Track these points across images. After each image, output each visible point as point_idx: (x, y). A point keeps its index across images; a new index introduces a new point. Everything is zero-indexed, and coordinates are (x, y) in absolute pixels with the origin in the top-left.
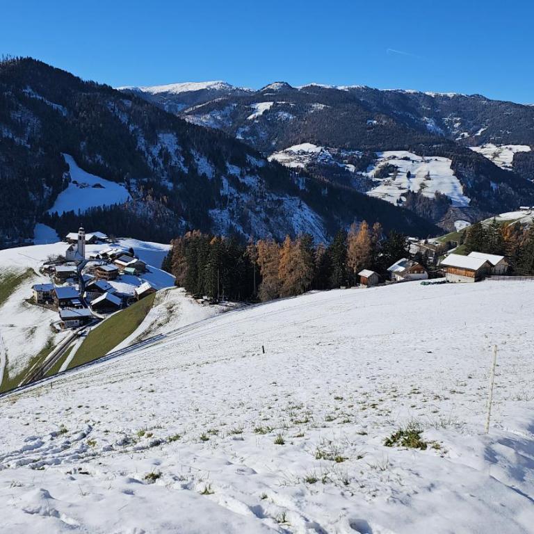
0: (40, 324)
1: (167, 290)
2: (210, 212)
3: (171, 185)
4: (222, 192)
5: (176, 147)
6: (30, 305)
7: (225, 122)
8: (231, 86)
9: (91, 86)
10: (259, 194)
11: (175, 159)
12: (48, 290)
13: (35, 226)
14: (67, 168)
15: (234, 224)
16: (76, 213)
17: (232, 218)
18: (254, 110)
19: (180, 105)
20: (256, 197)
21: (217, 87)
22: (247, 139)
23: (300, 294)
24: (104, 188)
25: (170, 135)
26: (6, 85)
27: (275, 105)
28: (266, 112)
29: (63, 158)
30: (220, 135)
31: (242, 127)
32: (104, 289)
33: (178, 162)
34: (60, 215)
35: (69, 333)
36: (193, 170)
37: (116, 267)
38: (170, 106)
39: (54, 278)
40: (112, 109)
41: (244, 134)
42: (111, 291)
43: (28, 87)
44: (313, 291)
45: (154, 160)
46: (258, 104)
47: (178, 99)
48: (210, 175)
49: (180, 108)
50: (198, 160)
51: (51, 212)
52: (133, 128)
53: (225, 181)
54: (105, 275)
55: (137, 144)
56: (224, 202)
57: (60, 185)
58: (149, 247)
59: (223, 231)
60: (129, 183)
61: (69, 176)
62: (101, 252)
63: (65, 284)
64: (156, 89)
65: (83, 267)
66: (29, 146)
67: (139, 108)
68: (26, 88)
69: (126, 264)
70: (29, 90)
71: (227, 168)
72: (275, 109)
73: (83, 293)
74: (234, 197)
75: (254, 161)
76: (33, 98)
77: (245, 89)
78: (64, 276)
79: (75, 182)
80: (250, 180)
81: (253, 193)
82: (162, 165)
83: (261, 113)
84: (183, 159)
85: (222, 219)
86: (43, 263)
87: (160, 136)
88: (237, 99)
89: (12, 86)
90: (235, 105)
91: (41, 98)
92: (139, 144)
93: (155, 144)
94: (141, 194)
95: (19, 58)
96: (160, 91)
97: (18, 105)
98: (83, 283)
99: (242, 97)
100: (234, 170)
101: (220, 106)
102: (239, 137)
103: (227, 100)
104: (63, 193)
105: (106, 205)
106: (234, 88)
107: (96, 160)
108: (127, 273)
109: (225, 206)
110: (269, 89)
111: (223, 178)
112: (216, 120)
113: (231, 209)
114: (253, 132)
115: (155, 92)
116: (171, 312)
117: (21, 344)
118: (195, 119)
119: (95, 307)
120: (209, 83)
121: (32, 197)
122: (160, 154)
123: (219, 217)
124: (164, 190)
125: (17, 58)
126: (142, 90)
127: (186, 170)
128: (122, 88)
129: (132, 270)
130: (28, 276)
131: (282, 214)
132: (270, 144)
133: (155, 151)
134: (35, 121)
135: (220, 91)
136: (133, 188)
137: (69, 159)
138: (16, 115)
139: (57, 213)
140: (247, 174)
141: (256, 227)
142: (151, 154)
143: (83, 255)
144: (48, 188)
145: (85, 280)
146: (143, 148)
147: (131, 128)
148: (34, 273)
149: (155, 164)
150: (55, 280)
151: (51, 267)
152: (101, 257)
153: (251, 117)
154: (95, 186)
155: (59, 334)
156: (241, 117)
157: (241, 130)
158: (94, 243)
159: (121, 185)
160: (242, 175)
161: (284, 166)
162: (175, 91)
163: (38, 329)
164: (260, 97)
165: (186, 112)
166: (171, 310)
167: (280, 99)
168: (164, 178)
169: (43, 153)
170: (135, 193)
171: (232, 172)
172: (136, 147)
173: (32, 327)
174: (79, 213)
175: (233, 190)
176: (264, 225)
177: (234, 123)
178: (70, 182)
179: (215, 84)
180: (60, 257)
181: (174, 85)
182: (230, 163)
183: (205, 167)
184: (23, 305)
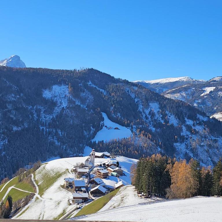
0: (63, 200)
1: (127, 187)
2: (175, 144)
3: (154, 129)
4: (182, 134)
5: (158, 110)
6: (62, 189)
7: (188, 97)
8: (192, 79)
9: (118, 81)
10: (204, 136)
11: (157, 116)
12: (72, 181)
13: (84, 148)
14: (103, 119)
15: (188, 151)
16: (104, 142)
17: (187, 148)
18: (204, 91)
19: (164, 89)
20: (202, 137)
21: (185, 80)
22: (200, 106)
23: (189, 197)
24: (119, 129)
25: (156, 104)
26: (80, 81)
27: (217, 88)
28: (211, 92)
29: (101, 114)
30: (182, 104)
31: (197, 100)
32: (99, 183)
33: (158, 117)
34: (97, 142)
35: (75, 206)
36: (167, 122)
37: (107, 171)
38: (160, 90)
39: (77, 175)
40: (127, 91)
41: (198, 103)
42: (102, 184)
43: (90, 82)
44: (199, 196)
45: (146, 116)
46: (207, 88)
47: (164, 86)
48: (175, 125)
49: (164, 90)
50: (170, 116)
51: (93, 141)
52: (137, 100)
53: (184, 128)
54: (101, 175)
55: (138, 108)
56: (183, 139)
57: (99, 128)
58: (132, 161)
59: (182, 155)
60: (132, 128)
61: (104, 124)
62: (103, 163)
63: (81, 179)
64: (153, 82)
65: (92, 171)
66: (87, 109)
67: (141, 90)
68: (89, 82)
69: (113, 170)
70: (90, 83)
71: (185, 121)
72: (217, 90)
73: (88, 184)
74: (189, 137)
75: (201, 117)
76: (92, 87)
77: (200, 80)
78: (81, 174)
79: (106, 126)
80: (198, 128)
81: (200, 135)
82: (150, 119)
83: (208, 93)
84: (161, 116)
85: (181, 149)
86: (74, 166)
87: (150, 104)
88: (195, 86)
89: (83, 82)
90: (194, 88)
91: (95, 86)
92: (139, 108)
93: (147, 108)
94: (138, 133)
95: (87, 69)
96: (155, 83)
97: (84, 90)
98: (90, 179)
99: (197, 84)
100: (190, 122)
101: (186, 89)
102: (195, 105)
103: (189, 86)
104: (99, 131)
105: (120, 138)
106: (194, 80)
107: (117, 115)
108: (112, 175)
109: (183, 141)
110: (213, 80)
111: (183, 126)
112: (182, 96)
113: (187, 143)
114: (203, 103)
115: (153, 83)
116: (122, 200)
117: (52, 209)
118: (171, 96)
119: (92, 193)
120: (181, 78)
121: (85, 133)
122: (150, 113)
123: (180, 148)
124: (150, 132)
125: (87, 68)
126: (146, 82)
127: (162, 122)
128: (136, 81)
129: (115, 174)
130: (65, 173)
131: (217, 148)
132: (213, 109)
133: (147, 112)
134: (91, 97)
135: (186, 82)
136: (134, 130)
137: (104, 115)
138: (83, 94)
139: (95, 142)
140: (197, 125)
141: (201, 154)
142: (145, 113)
143: (93, 164)
144: (93, 129)
145: (91, 177)
146: (141, 110)
147: (136, 100)
148: (68, 172)
149: (147, 118)
150: (77, 176)
151: (77, 169)
152: (102, 165)
153: (202, 95)
154: (115, 129)
155: (71, 206)
156: (196, 95)
157: (197, 101)
158: (103, 158)
159: (128, 128)
160: (194, 125)
161: (219, 121)
162: (162, 82)
163: (62, 202)
164: (208, 84)
165: (167, 92)
166: (123, 199)
167: (220, 85)
168: (151, 125)
169: (93, 112)
170: (135, 133)
171: (188, 123)
172: (137, 110)
173: (59, 201)
174: (106, 142)
175: (188, 133)
176: (206, 154)
177: (193, 97)
178: (104, 126)
179: (184, 78)
180: (82, 164)
181: (162, 80)
182: (188, 119)
183: (173, 120)
184: (59, 188)
